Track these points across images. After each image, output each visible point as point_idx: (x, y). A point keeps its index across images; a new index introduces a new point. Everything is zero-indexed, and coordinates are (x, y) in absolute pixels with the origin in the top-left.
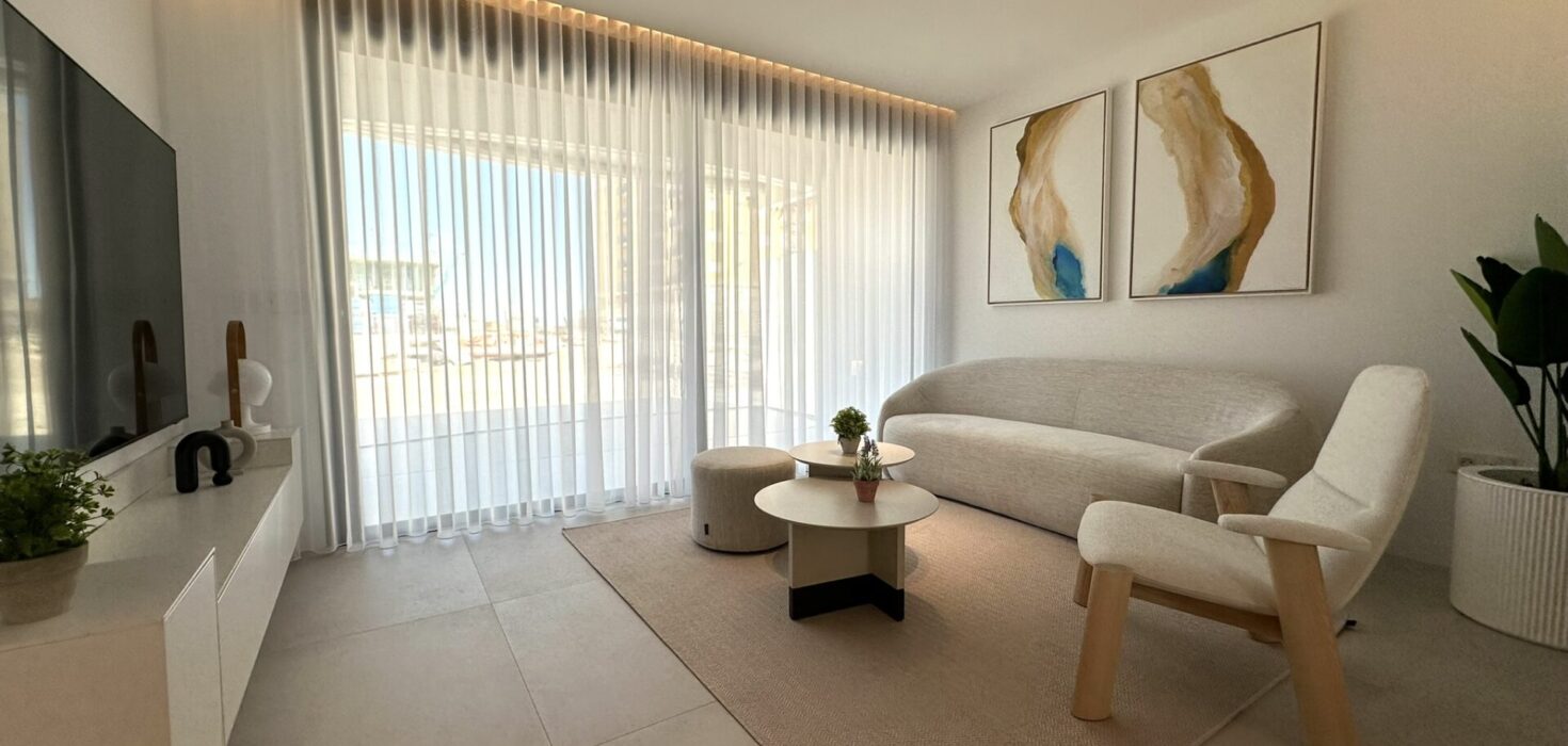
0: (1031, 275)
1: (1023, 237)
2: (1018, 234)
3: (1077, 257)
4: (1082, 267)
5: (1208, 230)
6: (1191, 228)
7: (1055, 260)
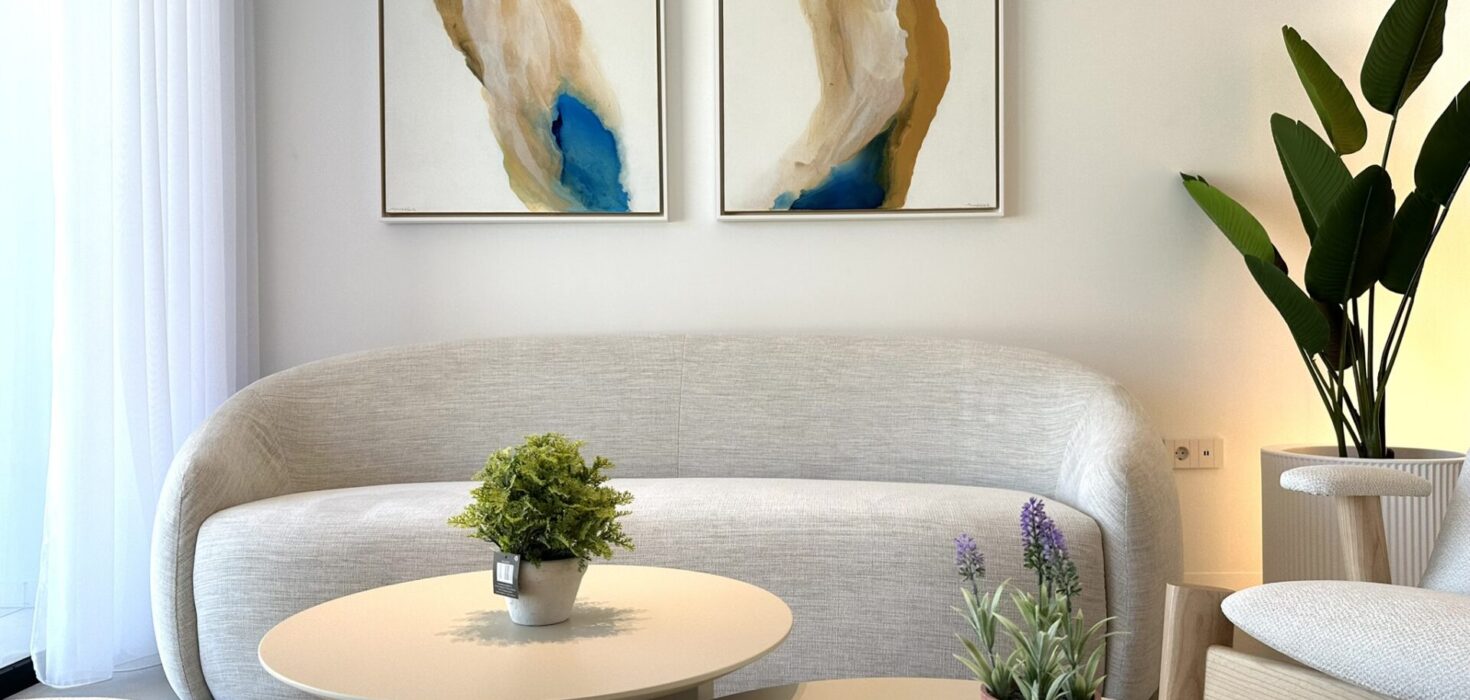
0: (498, 156)
1: (475, 66)
2: (461, 57)
3: (607, 124)
4: (619, 147)
5: (853, 99)
6: (825, 92)
7: (557, 127)
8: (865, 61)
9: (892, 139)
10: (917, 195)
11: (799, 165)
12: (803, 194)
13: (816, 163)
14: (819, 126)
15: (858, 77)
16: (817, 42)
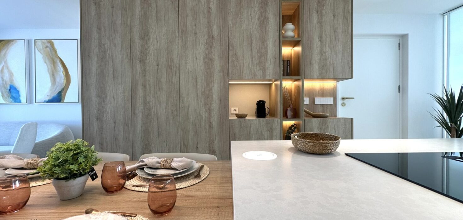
3: (18, 89)
4: (20, 93)
5: (56, 86)
6: (52, 85)
7: (10, 90)
8: (58, 80)
9: (62, 92)
10: (66, 100)
11: (48, 95)
12: (48, 100)
13: (50, 95)
14: (51, 90)
15: (57, 82)
16: (50, 77)
